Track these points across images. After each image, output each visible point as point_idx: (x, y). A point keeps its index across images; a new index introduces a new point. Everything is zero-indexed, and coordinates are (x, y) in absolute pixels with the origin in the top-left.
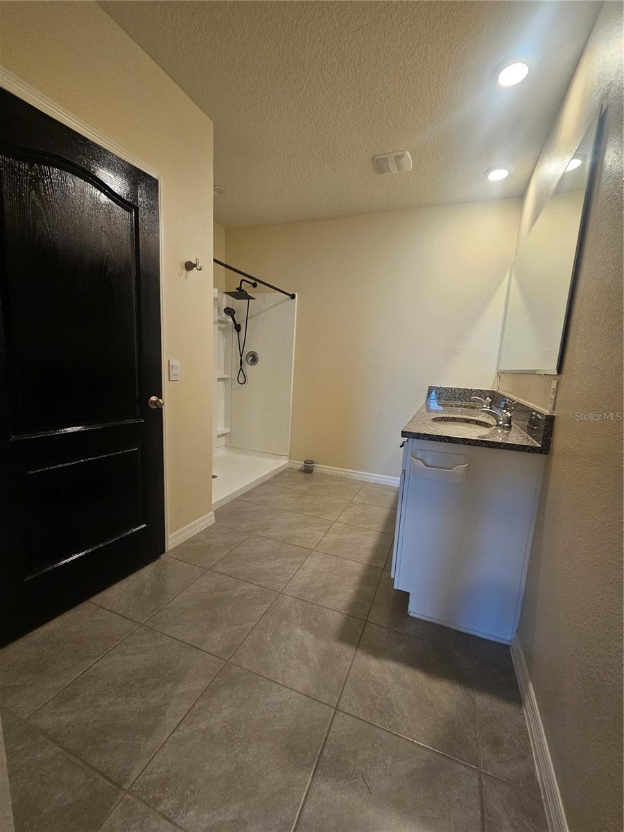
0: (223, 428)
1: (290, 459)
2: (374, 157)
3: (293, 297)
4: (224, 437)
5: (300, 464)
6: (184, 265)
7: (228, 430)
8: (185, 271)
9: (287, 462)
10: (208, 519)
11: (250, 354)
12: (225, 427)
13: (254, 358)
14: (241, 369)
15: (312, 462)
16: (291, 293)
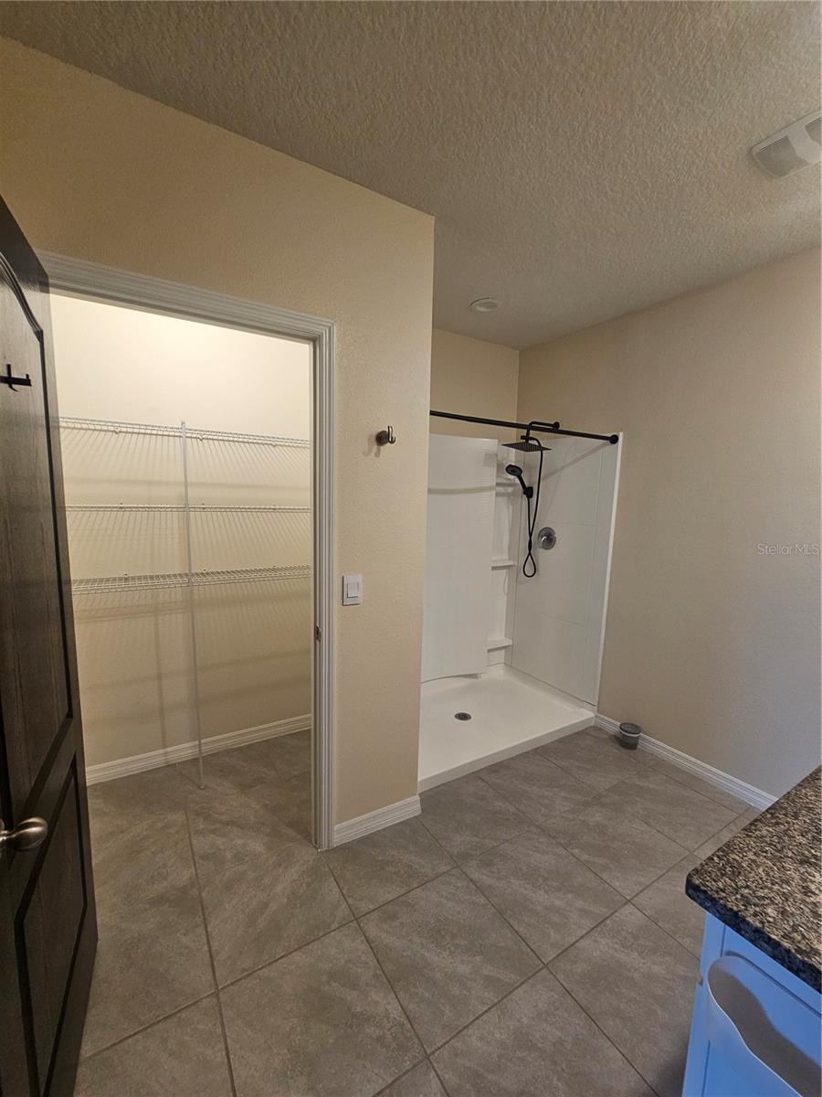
0: (503, 637)
1: (598, 711)
2: (750, 150)
3: (614, 440)
4: (503, 651)
5: (613, 726)
6: (374, 439)
7: (509, 642)
8: (375, 447)
9: (592, 715)
10: (409, 807)
11: (543, 533)
12: (506, 636)
13: (549, 539)
14: (530, 554)
15: (637, 729)
16: (610, 436)
